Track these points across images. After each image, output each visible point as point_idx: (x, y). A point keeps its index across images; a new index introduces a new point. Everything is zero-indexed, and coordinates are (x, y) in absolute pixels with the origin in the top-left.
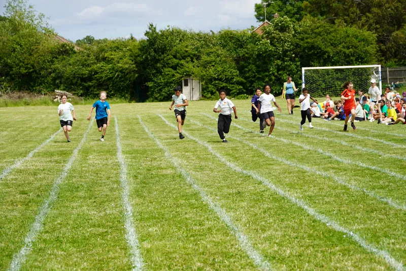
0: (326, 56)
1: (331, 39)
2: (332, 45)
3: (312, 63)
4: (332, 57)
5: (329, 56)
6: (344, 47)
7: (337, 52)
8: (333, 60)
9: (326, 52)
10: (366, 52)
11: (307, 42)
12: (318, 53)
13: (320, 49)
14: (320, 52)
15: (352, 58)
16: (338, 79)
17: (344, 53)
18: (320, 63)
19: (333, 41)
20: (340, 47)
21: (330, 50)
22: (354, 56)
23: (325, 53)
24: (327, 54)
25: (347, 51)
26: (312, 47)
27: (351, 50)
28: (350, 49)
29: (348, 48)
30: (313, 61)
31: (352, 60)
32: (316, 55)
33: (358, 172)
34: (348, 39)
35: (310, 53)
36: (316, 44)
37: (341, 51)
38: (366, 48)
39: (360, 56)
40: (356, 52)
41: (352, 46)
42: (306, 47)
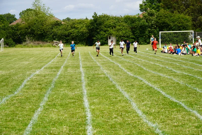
2: (172, 22)
3: (164, 30)
4: (173, 27)
5: (171, 27)
6: (177, 23)
8: (173, 29)
9: (170, 25)
10: (187, 25)
11: (162, 21)
12: (166, 25)
13: (167, 23)
15: (181, 28)
16: (175, 37)
17: (178, 25)
18: (167, 30)
19: (173, 20)
20: (176, 23)
21: (172, 24)
22: (182, 27)
23: (169, 25)
25: (179, 25)
26: (164, 23)
27: (181, 24)
29: (179, 23)
30: (164, 29)
31: (181, 29)
32: (165, 26)
33: (184, 77)
34: (179, 19)
35: (163, 25)
36: (166, 21)
37: (176, 25)
38: (187, 23)
39: (185, 27)
40: (183, 25)
41: (181, 22)
42: (161, 23)
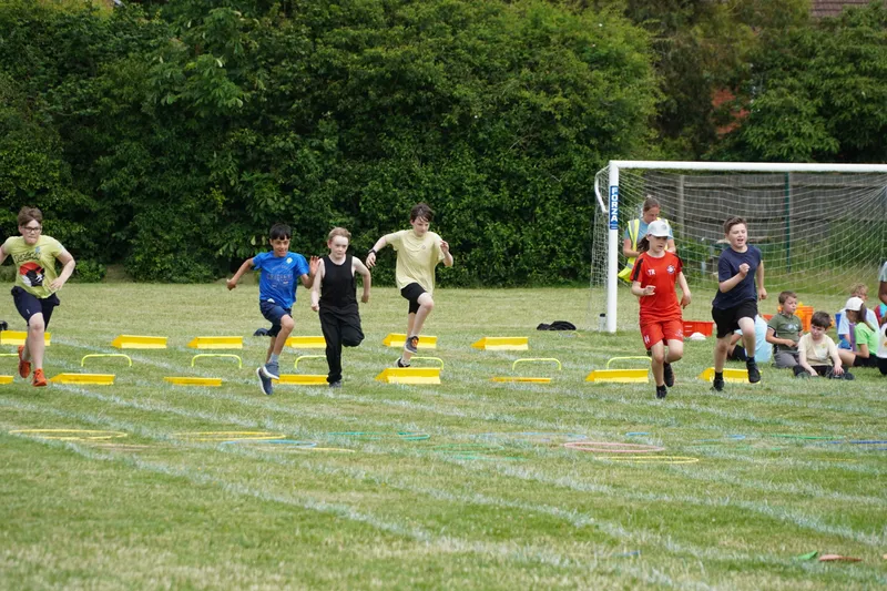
0: (452, 117)
1: (473, 51)
2: (476, 71)
3: (392, 144)
4: (481, 122)
5: (465, 119)
7: (500, 102)
8: (481, 135)
9: (457, 101)
10: (617, 108)
11: (376, 60)
12: (417, 102)
13: (430, 87)
14: (429, 99)
16: (497, 213)
17: (534, 108)
18: (423, 141)
19: (484, 57)
20: (511, 84)
21: (472, 95)
22: (568, 123)
23: (448, 102)
24: (457, 109)
25: (545, 103)
26: (398, 78)
28: (555, 93)
29: (546, 87)
30: (390, 135)
31: (561, 140)
32: (406, 109)
34: (544, 52)
35: (387, 101)
36: (416, 68)
37: (514, 101)
38: (619, 94)
39: (598, 124)
40: (582, 109)
41: (563, 83)
42: (371, 79)
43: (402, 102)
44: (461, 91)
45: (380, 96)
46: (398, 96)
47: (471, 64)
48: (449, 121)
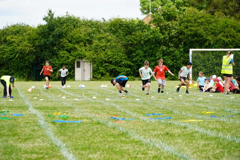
1: (212, 29)
2: (212, 34)
5: (210, 44)
6: (223, 36)
7: (217, 40)
9: (208, 40)
12: (200, 40)
13: (202, 37)
14: (202, 40)
17: (224, 41)
19: (214, 30)
20: (220, 36)
21: (211, 38)
23: (206, 41)
24: (208, 42)
25: (226, 40)
26: (196, 35)
28: (228, 38)
29: (227, 37)
32: (198, 42)
34: (227, 29)
35: (193, 40)
37: (220, 39)
39: (238, 44)
40: (234, 41)
41: (231, 36)
42: (190, 35)
43: (197, 40)
44: (208, 38)
45: (191, 39)
46: (195, 39)
47: (211, 32)
48: (206, 44)
